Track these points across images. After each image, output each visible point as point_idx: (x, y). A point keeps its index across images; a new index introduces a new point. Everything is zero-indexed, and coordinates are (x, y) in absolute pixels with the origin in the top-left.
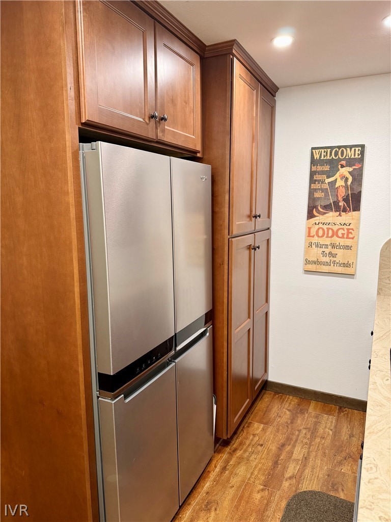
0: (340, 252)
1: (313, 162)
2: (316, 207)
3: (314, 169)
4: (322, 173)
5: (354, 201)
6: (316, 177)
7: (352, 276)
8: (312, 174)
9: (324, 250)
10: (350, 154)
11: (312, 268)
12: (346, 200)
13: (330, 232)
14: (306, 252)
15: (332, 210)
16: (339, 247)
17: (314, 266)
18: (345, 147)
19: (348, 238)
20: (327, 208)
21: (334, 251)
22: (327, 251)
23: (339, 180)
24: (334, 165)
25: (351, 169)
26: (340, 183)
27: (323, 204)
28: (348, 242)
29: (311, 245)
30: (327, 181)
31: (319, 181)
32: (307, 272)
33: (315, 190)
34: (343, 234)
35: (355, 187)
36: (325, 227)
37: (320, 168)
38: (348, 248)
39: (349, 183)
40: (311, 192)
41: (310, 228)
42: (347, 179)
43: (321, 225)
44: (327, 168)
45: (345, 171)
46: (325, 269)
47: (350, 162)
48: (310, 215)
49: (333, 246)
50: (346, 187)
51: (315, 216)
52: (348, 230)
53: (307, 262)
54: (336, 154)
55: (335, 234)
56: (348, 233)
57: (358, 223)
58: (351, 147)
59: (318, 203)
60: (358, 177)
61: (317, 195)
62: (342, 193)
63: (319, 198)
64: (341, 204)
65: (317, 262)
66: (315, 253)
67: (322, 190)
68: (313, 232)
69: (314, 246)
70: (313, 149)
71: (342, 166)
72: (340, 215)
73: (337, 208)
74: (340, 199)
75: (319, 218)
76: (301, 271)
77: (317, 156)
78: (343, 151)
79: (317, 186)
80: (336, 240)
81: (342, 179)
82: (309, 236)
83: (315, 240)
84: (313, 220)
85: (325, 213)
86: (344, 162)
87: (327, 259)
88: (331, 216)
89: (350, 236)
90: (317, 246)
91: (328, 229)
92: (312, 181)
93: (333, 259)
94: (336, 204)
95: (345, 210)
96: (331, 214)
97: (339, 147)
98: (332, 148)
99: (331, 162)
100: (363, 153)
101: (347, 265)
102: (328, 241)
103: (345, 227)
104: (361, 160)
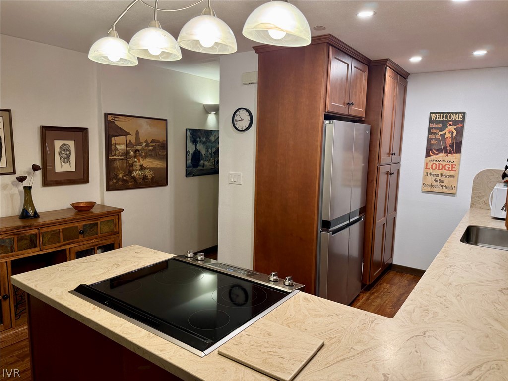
0: (446, 179)
1: (431, 121)
2: (432, 150)
3: (431, 125)
4: (437, 128)
5: (457, 147)
6: (433, 131)
7: (454, 195)
8: (430, 129)
9: (436, 177)
10: (456, 117)
12: (452, 146)
13: (441, 166)
14: (424, 179)
15: (442, 152)
16: (446, 176)
17: (429, 188)
18: (453, 113)
19: (452, 170)
20: (439, 151)
21: (443, 179)
23: (447, 133)
24: (444, 124)
25: (456, 127)
26: (448, 135)
27: (437, 148)
28: (452, 173)
29: (427, 174)
30: (440, 134)
31: (434, 133)
32: (424, 192)
33: (432, 139)
34: (449, 168)
35: (458, 138)
36: (437, 163)
37: (435, 125)
38: (452, 176)
39: (454, 135)
40: (429, 140)
41: (427, 163)
42: (453, 133)
43: (434, 162)
44: (440, 125)
45: (452, 128)
46: (436, 190)
47: (455, 122)
48: (428, 155)
49: (442, 175)
50: (452, 138)
51: (431, 156)
52: (452, 165)
53: (424, 185)
54: (446, 117)
55: (443, 167)
56: (452, 167)
57: (460, 161)
58: (456, 113)
59: (433, 148)
60: (460, 132)
61: (432, 142)
62: (449, 141)
63: (433, 144)
65: (431, 186)
66: (430, 179)
67: (436, 139)
68: (429, 165)
69: (429, 175)
70: (431, 113)
71: (450, 125)
72: (447, 155)
73: (446, 151)
74: (448, 145)
75: (434, 157)
76: (420, 190)
77: (433, 118)
78: (451, 115)
79: (433, 136)
80: (445, 172)
82: (426, 168)
83: (430, 171)
84: (429, 158)
85: (437, 154)
86: (451, 122)
87: (438, 184)
88: (442, 156)
89: (454, 169)
90: (431, 175)
91: (439, 164)
92: (430, 133)
93: (441, 184)
95: (451, 153)
96: (441, 155)
97: (449, 113)
98: (444, 113)
99: (443, 122)
100: (464, 117)
101: (451, 188)
102: (439, 172)
103: (450, 163)
104: (463, 121)
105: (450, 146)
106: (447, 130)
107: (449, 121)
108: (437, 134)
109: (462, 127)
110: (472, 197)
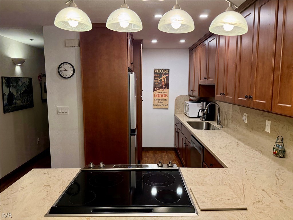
0: (163, 101)
1: (155, 73)
2: (156, 88)
3: (155, 75)
4: (157, 77)
5: (167, 86)
6: (156, 78)
7: (167, 108)
8: (154, 77)
9: (159, 101)
10: (165, 71)
11: (156, 107)
12: (165, 85)
14: (153, 102)
16: (163, 100)
18: (164, 69)
19: (166, 97)
20: (160, 88)
21: (162, 101)
22: (160, 101)
23: (162, 79)
24: (161, 75)
25: (166, 76)
26: (163, 80)
27: (158, 87)
28: (166, 98)
30: (159, 79)
31: (157, 79)
32: (154, 108)
33: (156, 82)
34: (164, 96)
35: (167, 81)
36: (159, 94)
37: (157, 75)
38: (166, 100)
39: (165, 80)
40: (154, 83)
41: (154, 94)
42: (165, 79)
43: (158, 93)
44: (159, 75)
45: (164, 77)
46: (160, 107)
47: (166, 74)
48: (154, 90)
49: (162, 100)
50: (165, 81)
51: (156, 90)
52: (166, 94)
53: (154, 105)
54: (161, 71)
55: (162, 96)
56: (166, 95)
57: (169, 91)
58: (166, 69)
59: (157, 86)
60: (168, 78)
61: (156, 84)
62: (163, 83)
63: (157, 85)
64: (163, 87)
65: (157, 105)
66: (156, 102)
67: (158, 82)
68: (156, 95)
69: (156, 100)
70: (154, 69)
71: (163, 75)
72: (163, 90)
73: (162, 88)
74: (163, 85)
75: (157, 91)
76: (152, 108)
77: (156, 72)
78: (163, 70)
80: (163, 98)
81: (163, 79)
82: (154, 97)
83: (156, 98)
84: (155, 92)
85: (159, 89)
86: (164, 74)
87: (160, 104)
88: (161, 90)
89: (166, 96)
90: (157, 100)
91: (160, 94)
92: (154, 79)
93: (162, 104)
94: (162, 86)
95: (164, 89)
97: (162, 69)
98: (160, 69)
99: (160, 74)
100: (169, 71)
101: (166, 105)
102: (160, 98)
103: (165, 94)
104: (169, 73)
105: (164, 85)
106: (162, 78)
107: (162, 73)
108: (158, 80)
109: (169, 76)
110: (175, 109)
